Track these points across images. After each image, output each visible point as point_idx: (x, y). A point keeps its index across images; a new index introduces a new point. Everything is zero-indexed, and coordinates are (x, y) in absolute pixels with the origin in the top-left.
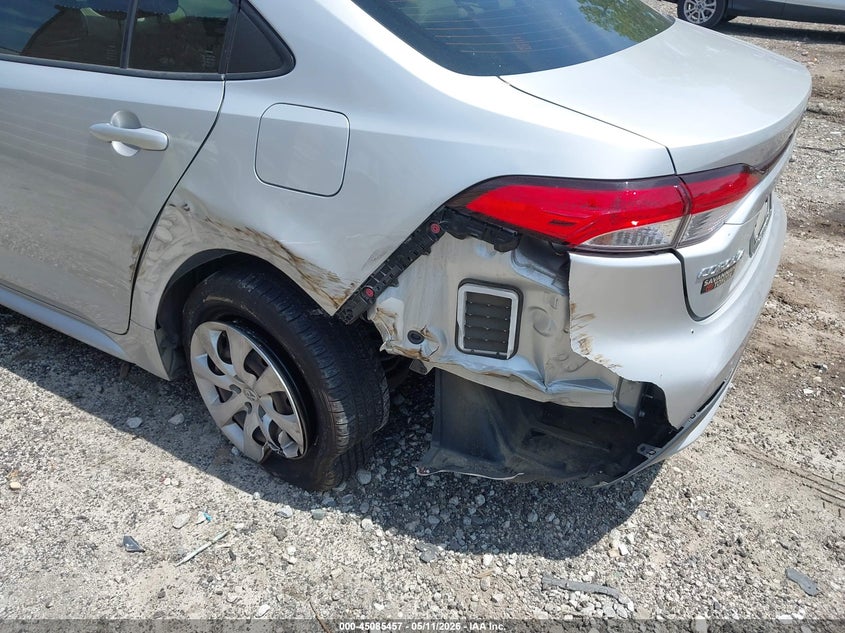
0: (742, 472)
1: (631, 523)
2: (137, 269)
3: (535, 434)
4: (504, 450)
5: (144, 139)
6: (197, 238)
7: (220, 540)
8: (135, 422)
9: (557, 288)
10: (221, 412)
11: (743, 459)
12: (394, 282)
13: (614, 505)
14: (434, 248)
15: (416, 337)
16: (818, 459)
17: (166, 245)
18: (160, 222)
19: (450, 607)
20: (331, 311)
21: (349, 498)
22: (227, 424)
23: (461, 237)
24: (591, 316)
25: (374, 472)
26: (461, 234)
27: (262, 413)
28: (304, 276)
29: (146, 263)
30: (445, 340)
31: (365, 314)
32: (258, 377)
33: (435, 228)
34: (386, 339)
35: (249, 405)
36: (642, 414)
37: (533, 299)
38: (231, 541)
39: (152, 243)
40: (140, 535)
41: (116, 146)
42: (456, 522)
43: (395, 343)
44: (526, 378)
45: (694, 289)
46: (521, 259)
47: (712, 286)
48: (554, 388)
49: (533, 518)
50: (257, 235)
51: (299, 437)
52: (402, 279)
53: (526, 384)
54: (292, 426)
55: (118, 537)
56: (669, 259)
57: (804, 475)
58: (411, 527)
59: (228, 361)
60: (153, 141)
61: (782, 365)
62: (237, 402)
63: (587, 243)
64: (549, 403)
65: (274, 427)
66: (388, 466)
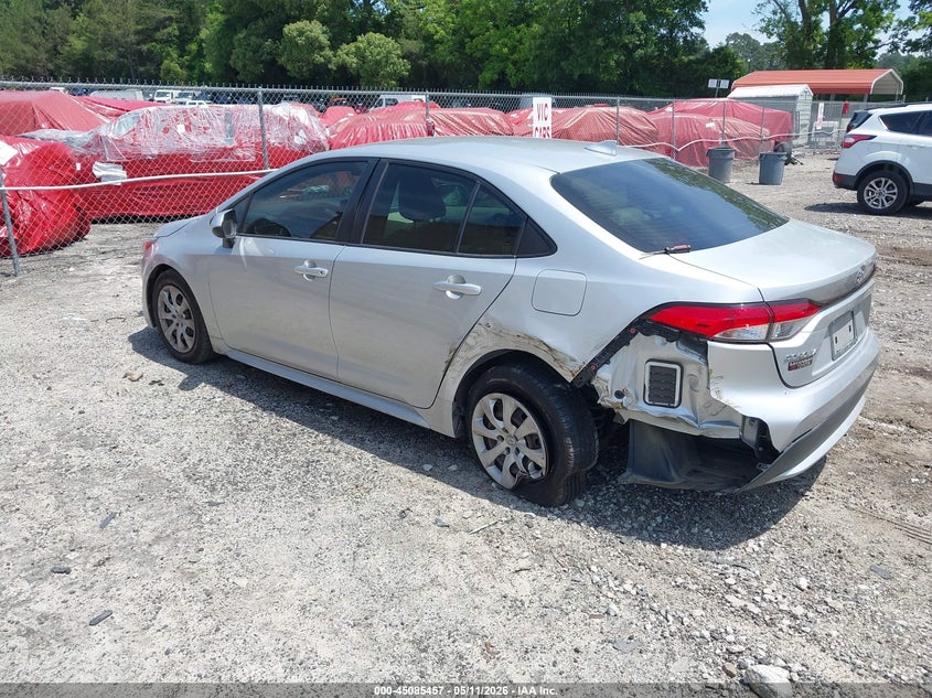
0: (850, 519)
1: (764, 537)
2: (449, 363)
3: (695, 471)
4: (673, 474)
5: (466, 289)
6: (490, 344)
7: (494, 524)
8: (428, 467)
9: (702, 362)
10: (487, 458)
11: (853, 513)
12: (607, 362)
13: (752, 529)
14: (631, 341)
15: (619, 395)
16: (911, 516)
17: (471, 348)
18: (471, 334)
19: (640, 565)
20: (570, 379)
21: (570, 513)
22: (491, 465)
23: (648, 335)
24: (722, 377)
25: (587, 501)
26: (648, 333)
27: (518, 451)
28: (555, 360)
29: (457, 359)
30: (637, 398)
31: (589, 382)
32: (518, 427)
33: (633, 330)
34: (602, 395)
35: (508, 449)
36: (761, 449)
37: (690, 369)
38: (499, 526)
39: (464, 347)
40: (445, 519)
41: (449, 293)
42: (641, 528)
43: (607, 399)
44: (686, 419)
45: (784, 368)
46: (682, 347)
47: (796, 367)
48: (704, 426)
49: (695, 530)
50: (530, 338)
51: (542, 463)
52: (612, 360)
53: (687, 423)
54: (539, 457)
55: (432, 519)
56: (765, 347)
57: (900, 525)
58: (614, 527)
59: (501, 419)
60: (473, 290)
61: (898, 465)
62: (501, 448)
63: (717, 336)
64: (701, 436)
65: (526, 460)
66: (595, 499)
